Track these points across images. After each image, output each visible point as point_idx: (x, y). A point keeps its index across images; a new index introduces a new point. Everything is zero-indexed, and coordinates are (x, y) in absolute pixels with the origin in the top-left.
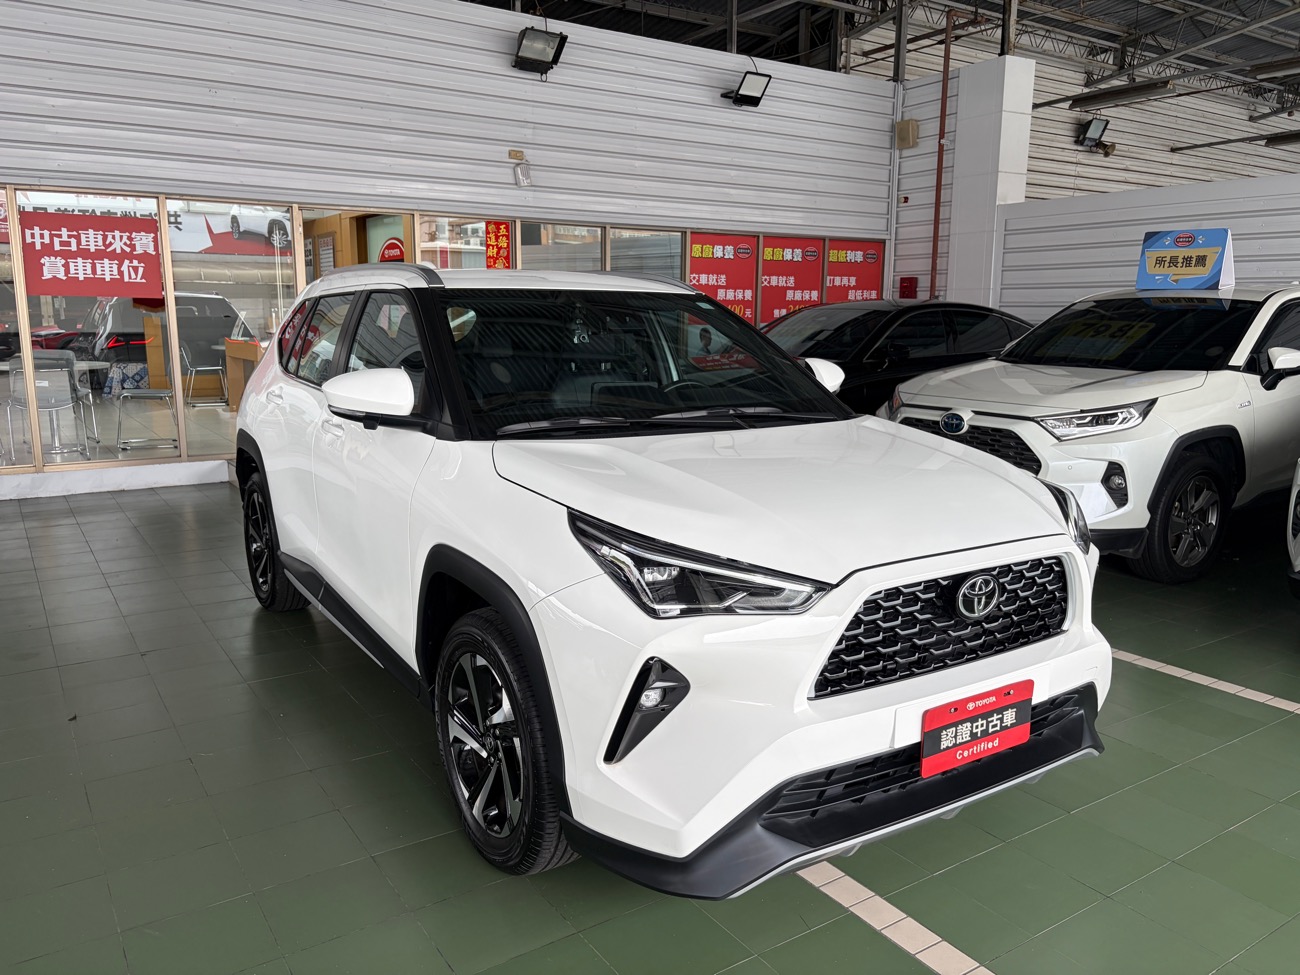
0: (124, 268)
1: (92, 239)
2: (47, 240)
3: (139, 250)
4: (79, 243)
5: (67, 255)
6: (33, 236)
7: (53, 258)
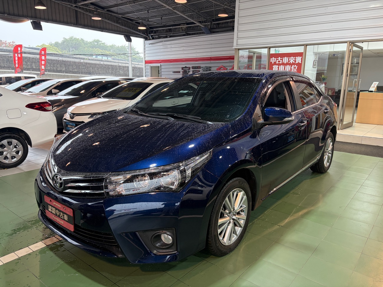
0: (292, 68)
1: (285, 60)
2: (275, 61)
3: (297, 62)
4: (282, 61)
5: (279, 65)
6: (272, 60)
7: (276, 66)
